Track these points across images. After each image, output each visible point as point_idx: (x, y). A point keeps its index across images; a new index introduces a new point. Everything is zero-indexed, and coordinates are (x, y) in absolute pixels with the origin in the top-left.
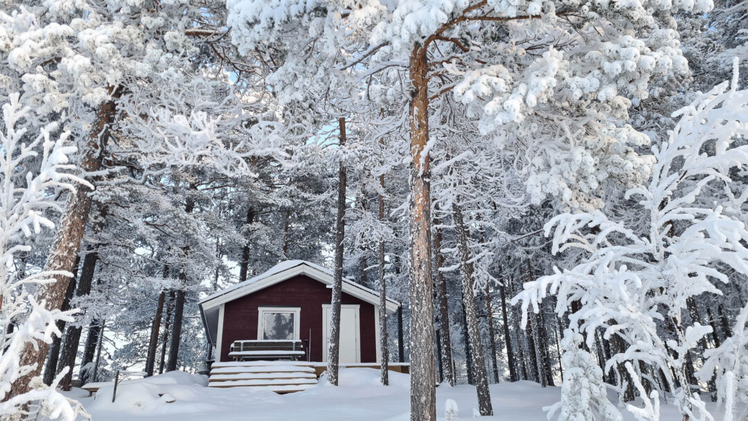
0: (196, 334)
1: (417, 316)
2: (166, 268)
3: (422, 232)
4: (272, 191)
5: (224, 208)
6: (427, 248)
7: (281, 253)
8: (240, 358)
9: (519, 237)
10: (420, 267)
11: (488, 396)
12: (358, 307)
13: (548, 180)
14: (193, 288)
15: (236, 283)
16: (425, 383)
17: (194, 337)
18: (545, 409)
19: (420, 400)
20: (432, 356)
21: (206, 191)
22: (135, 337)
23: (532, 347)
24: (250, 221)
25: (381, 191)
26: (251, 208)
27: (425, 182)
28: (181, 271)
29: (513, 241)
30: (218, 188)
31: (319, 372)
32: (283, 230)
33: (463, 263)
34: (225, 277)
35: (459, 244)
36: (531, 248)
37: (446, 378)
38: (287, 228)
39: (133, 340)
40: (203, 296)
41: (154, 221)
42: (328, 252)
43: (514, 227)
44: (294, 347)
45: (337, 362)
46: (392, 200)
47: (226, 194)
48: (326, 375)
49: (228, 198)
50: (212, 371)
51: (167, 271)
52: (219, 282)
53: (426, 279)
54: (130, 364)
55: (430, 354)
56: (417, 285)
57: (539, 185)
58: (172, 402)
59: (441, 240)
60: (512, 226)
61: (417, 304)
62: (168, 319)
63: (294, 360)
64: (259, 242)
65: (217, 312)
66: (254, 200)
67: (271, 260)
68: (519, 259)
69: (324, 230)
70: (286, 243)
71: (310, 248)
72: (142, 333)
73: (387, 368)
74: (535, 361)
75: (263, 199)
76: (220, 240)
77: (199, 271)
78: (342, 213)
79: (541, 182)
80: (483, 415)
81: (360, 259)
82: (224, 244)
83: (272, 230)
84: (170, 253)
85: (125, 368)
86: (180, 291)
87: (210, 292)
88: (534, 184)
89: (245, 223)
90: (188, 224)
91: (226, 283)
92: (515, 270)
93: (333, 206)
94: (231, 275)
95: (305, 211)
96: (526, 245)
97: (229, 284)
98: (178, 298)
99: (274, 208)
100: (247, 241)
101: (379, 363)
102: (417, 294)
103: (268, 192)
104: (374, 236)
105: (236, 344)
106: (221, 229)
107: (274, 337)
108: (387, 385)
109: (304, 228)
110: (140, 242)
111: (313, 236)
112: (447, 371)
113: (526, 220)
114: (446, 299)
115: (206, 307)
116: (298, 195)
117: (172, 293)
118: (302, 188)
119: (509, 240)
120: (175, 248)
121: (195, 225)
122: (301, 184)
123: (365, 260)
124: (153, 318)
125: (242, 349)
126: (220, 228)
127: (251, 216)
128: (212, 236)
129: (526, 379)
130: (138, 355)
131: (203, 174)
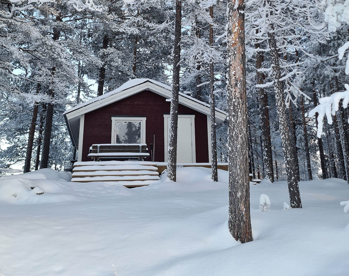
0: (65, 139)
1: (234, 125)
2: (39, 85)
3: (237, 55)
4: (123, 22)
5: (84, 36)
6: (242, 69)
7: (131, 73)
8: (97, 159)
9: (328, 58)
10: (236, 85)
11: (298, 192)
12: (193, 117)
13: (343, 10)
14: (60, 101)
15: (94, 97)
16: (240, 181)
17: (63, 141)
18: (342, 203)
19: (236, 195)
20: (246, 159)
21: (69, 23)
22: (16, 140)
23: (340, 150)
24: (105, 47)
25: (210, 20)
26: (106, 36)
27: (240, 14)
28: (50, 88)
29: (322, 62)
30: (79, 19)
31: (160, 170)
32: (132, 54)
33: (276, 81)
34: (85, 92)
35: (273, 65)
36: (338, 67)
37: (267, 176)
38: (135, 52)
39: (15, 143)
40: (69, 108)
41: (28, 47)
42: (169, 71)
43: (323, 50)
44: (140, 149)
45: (175, 162)
46: (220, 28)
47: (86, 25)
48: (166, 173)
49: (87, 28)
50: (74, 169)
51: (39, 88)
52: (81, 97)
53: (241, 95)
54: (12, 162)
55: (245, 157)
56: (234, 100)
57: (335, 15)
58: (42, 194)
59: (263, 60)
60: (322, 49)
61: (234, 116)
62: (41, 127)
63: (141, 160)
64: (112, 63)
65: (78, 121)
66: (108, 29)
67: (123, 78)
68: (328, 77)
69: (166, 53)
70: (135, 64)
71: (155, 68)
72: (22, 137)
73: (217, 167)
74: (343, 162)
75: (115, 28)
76: (81, 62)
77: (63, 88)
78: (178, 39)
79: (337, 12)
80: (294, 207)
81: (195, 77)
82: (84, 65)
83: (123, 54)
84: (40, 73)
85: (8, 166)
86: (49, 104)
87: (73, 105)
88: (330, 14)
89: (101, 48)
90: (53, 50)
91: (87, 97)
92: (325, 85)
93: (173, 34)
94: (90, 90)
95: (150, 38)
96: (334, 65)
97: (89, 98)
98: (49, 109)
99: (124, 36)
100: (103, 63)
101: (210, 163)
102: (234, 107)
103: (119, 23)
104: (205, 58)
105: (94, 147)
106: (82, 53)
107: (126, 141)
108: (217, 181)
109: (149, 52)
110: (18, 65)
111: (157, 58)
112: (268, 170)
113: (334, 44)
114: (267, 110)
115: (69, 117)
116: (144, 24)
117: (44, 105)
118: (147, 18)
119: (319, 61)
120: (43, 69)
121: (59, 50)
122: (146, 15)
123: (200, 78)
124: (30, 125)
125: (98, 151)
126: (80, 53)
127: (106, 42)
128: (74, 59)
129: (336, 177)
130: (18, 155)
131: (65, 8)
